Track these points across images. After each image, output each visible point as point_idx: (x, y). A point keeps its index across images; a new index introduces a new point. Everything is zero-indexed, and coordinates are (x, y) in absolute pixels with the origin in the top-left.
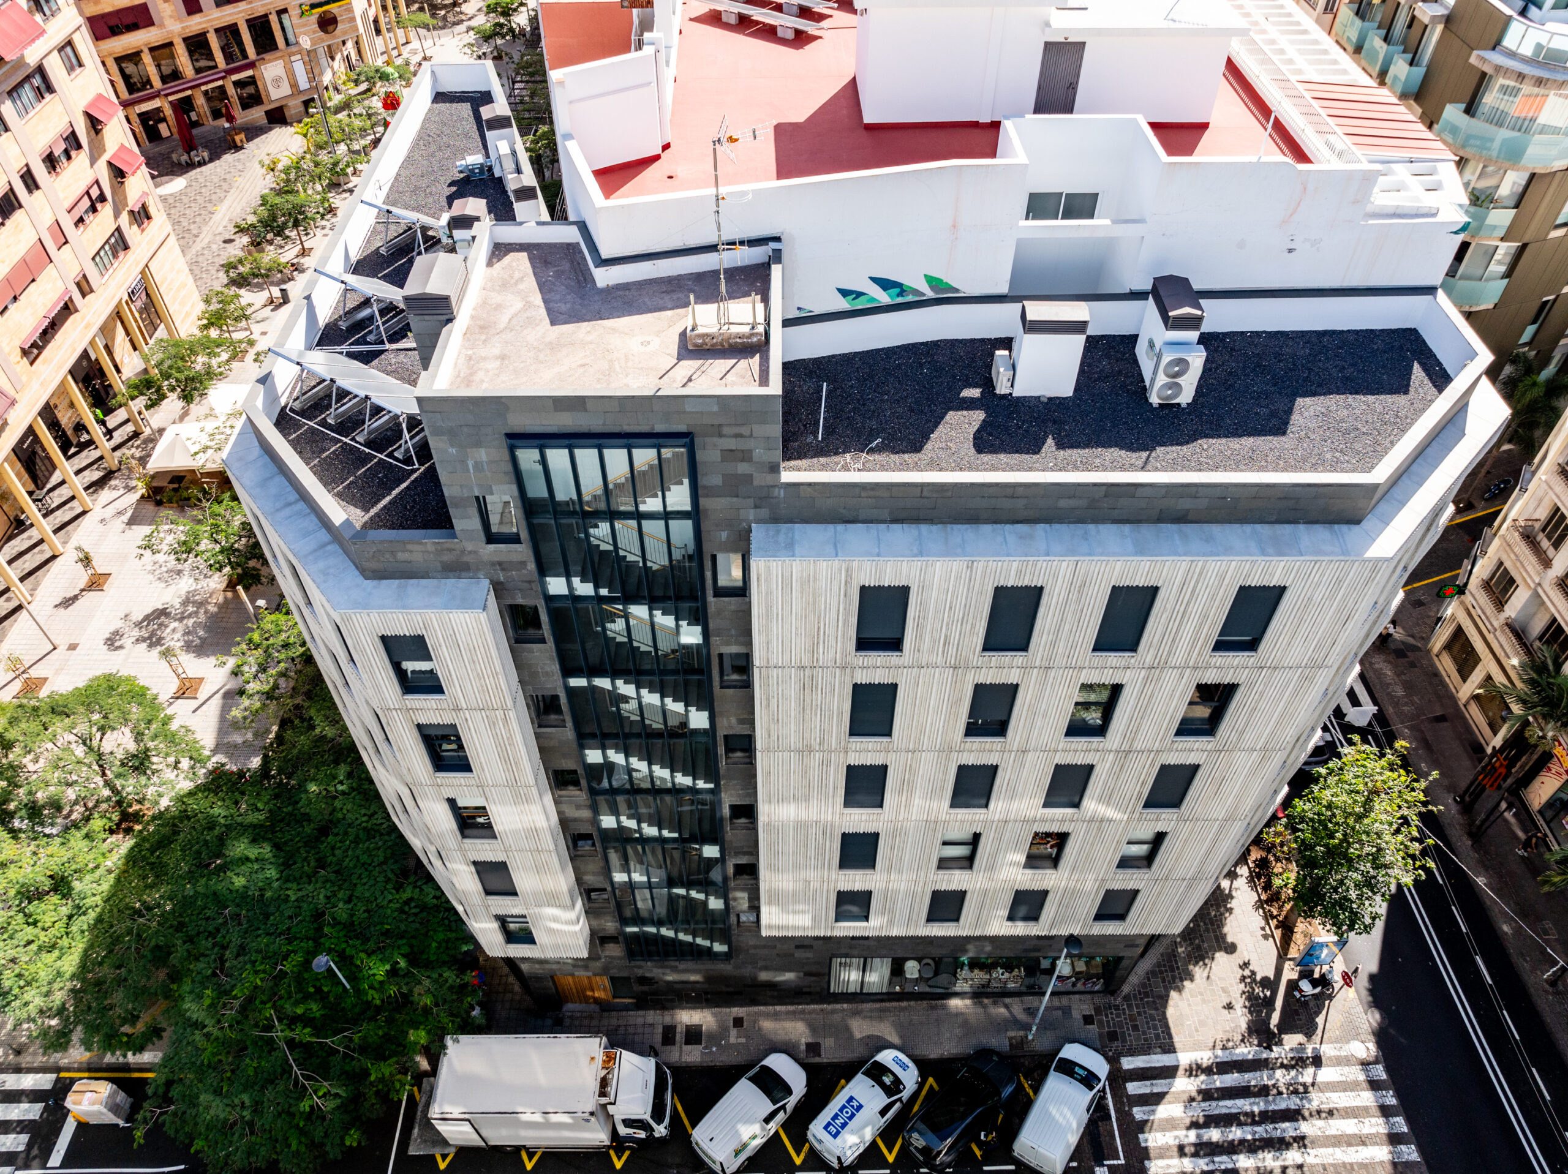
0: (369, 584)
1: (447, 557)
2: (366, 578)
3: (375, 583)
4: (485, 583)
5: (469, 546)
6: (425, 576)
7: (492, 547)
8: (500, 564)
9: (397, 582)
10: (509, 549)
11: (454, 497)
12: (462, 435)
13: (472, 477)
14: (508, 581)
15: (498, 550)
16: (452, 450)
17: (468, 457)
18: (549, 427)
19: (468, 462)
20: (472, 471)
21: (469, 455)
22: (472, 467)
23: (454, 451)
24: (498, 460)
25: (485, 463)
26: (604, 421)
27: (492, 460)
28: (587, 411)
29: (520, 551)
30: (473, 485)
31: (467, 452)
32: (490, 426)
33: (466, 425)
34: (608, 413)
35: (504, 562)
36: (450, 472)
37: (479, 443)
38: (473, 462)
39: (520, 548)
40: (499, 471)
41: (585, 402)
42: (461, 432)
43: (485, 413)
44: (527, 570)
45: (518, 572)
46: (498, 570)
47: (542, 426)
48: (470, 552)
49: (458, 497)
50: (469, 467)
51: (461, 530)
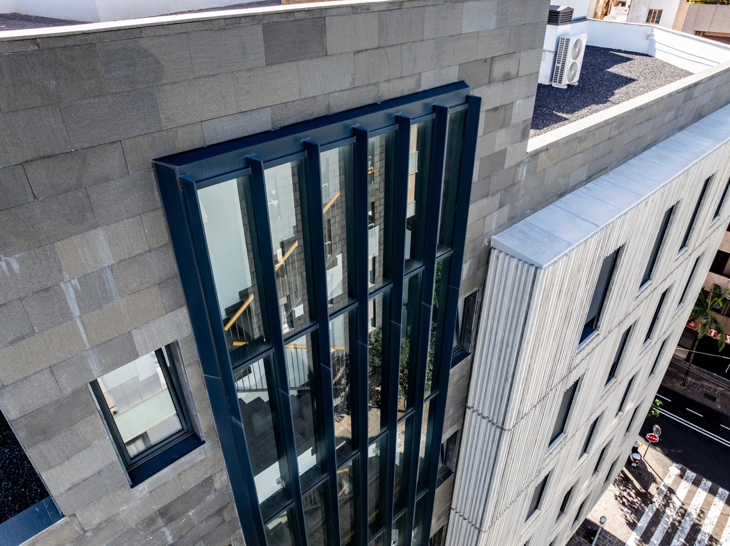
5: (95, 516)
7: (144, 487)
8: (164, 512)
10: (180, 470)
11: (39, 411)
12: (31, 198)
13: (78, 329)
14: (181, 537)
15: (157, 486)
16: (8, 264)
17: (61, 271)
18: (255, 114)
19: (64, 288)
20: (76, 312)
21: (63, 263)
22: (77, 298)
23: (15, 265)
24: (141, 251)
25: (109, 273)
26: (353, 77)
27: (127, 257)
28: (326, 55)
29: (201, 461)
30: (85, 354)
31: (55, 253)
32: (115, 146)
33: (44, 158)
34: (360, 55)
35: (171, 504)
36: (12, 342)
37: (88, 215)
38: (75, 282)
39: (200, 454)
40: (147, 285)
41: (325, 27)
42: (29, 189)
43: (97, 100)
44: (215, 491)
45: (199, 507)
46: (162, 527)
47: (240, 115)
48: (98, 529)
49: (46, 406)
50: (66, 302)
51: (70, 489)
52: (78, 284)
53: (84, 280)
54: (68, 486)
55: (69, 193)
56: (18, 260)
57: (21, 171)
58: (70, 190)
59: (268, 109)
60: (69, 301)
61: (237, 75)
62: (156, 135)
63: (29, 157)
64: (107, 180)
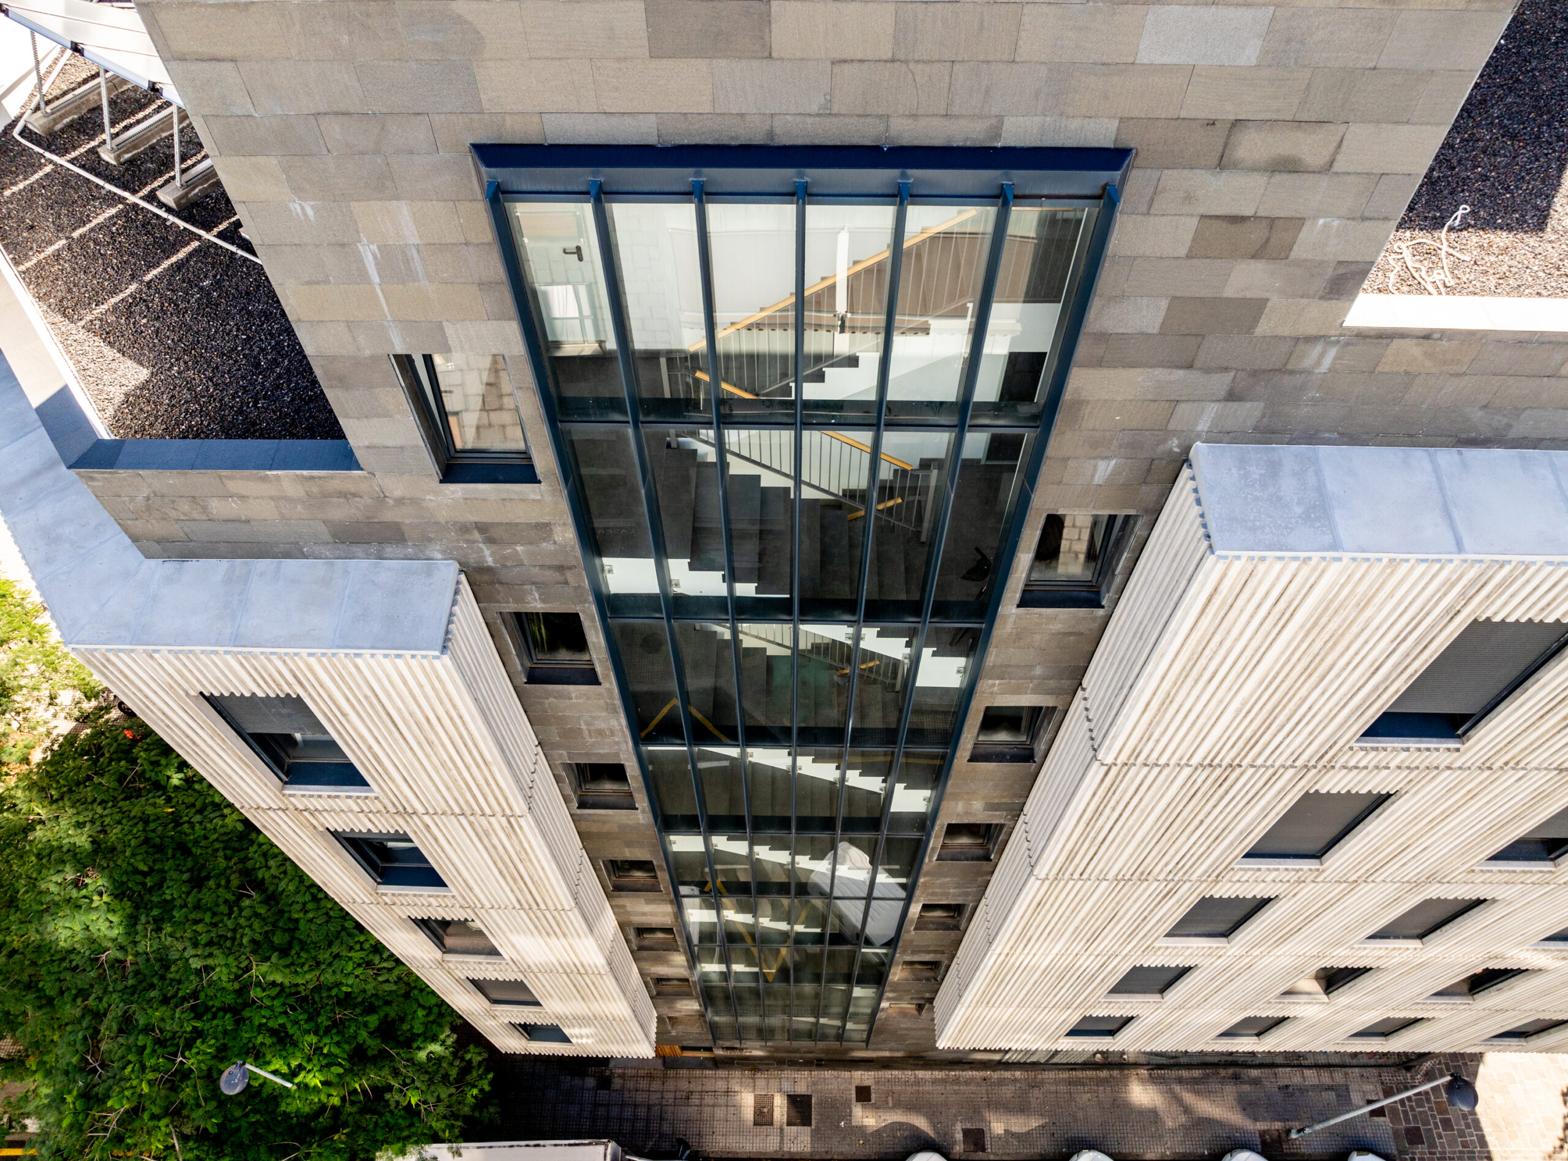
0: (157, 569)
1: (340, 512)
2: (148, 555)
3: (170, 566)
4: (448, 572)
5: (397, 488)
6: (292, 551)
7: (457, 490)
8: (482, 528)
9: (225, 563)
10: (505, 496)
11: (335, 358)
12: (325, 152)
13: (377, 296)
14: (505, 566)
15: (473, 496)
16: (303, 208)
17: (358, 232)
18: (627, 120)
19: (362, 250)
20: (376, 279)
21: (360, 225)
22: (376, 264)
23: (310, 212)
24: (455, 241)
25: (414, 251)
26: (828, 97)
27: (437, 242)
28: (770, 57)
29: (534, 500)
30: (385, 323)
31: (351, 212)
32: (420, 117)
33: (337, 114)
34: (846, 66)
35: (492, 524)
36: (309, 283)
37: (388, 183)
38: (374, 247)
39: (534, 492)
40: (462, 280)
41: (769, 16)
42: (322, 142)
43: (397, 63)
44: (555, 543)
45: (529, 547)
46: (478, 542)
47: (604, 116)
48: (400, 501)
49: (343, 357)
50: (364, 265)
51: (368, 447)
52: (377, 252)
53: (384, 248)
54: (367, 444)
55: (366, 157)
56: (312, 206)
57: (314, 121)
58: (367, 153)
59: (653, 117)
60: (367, 265)
61: (599, 64)
62: (474, 116)
63: (322, 109)
64: (411, 152)
